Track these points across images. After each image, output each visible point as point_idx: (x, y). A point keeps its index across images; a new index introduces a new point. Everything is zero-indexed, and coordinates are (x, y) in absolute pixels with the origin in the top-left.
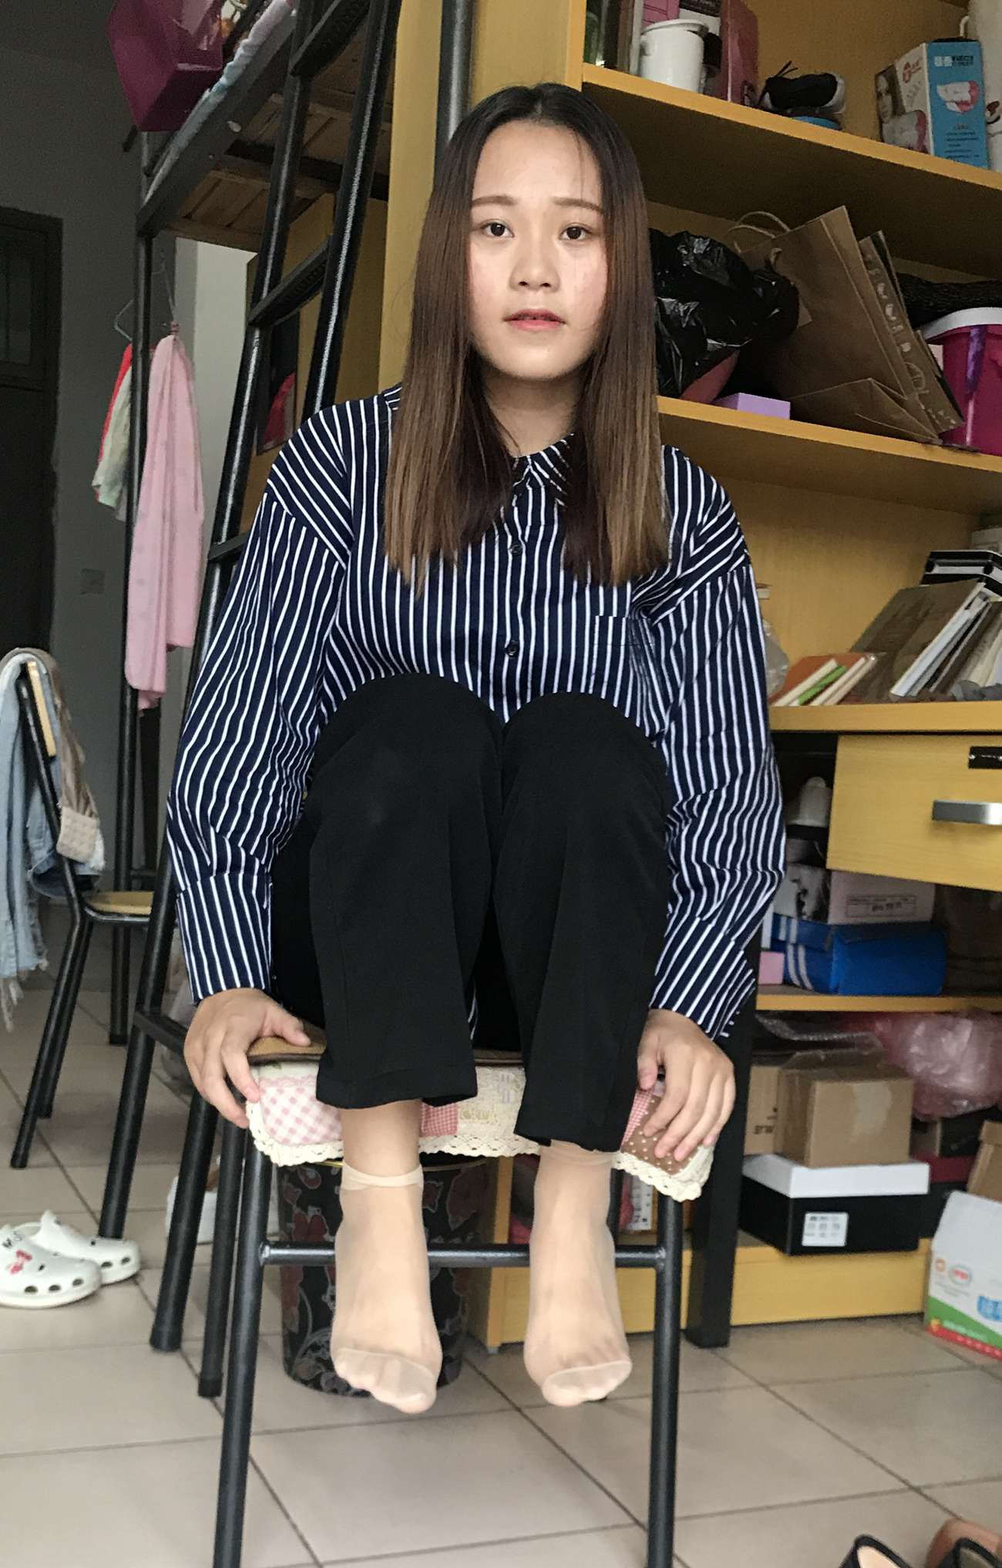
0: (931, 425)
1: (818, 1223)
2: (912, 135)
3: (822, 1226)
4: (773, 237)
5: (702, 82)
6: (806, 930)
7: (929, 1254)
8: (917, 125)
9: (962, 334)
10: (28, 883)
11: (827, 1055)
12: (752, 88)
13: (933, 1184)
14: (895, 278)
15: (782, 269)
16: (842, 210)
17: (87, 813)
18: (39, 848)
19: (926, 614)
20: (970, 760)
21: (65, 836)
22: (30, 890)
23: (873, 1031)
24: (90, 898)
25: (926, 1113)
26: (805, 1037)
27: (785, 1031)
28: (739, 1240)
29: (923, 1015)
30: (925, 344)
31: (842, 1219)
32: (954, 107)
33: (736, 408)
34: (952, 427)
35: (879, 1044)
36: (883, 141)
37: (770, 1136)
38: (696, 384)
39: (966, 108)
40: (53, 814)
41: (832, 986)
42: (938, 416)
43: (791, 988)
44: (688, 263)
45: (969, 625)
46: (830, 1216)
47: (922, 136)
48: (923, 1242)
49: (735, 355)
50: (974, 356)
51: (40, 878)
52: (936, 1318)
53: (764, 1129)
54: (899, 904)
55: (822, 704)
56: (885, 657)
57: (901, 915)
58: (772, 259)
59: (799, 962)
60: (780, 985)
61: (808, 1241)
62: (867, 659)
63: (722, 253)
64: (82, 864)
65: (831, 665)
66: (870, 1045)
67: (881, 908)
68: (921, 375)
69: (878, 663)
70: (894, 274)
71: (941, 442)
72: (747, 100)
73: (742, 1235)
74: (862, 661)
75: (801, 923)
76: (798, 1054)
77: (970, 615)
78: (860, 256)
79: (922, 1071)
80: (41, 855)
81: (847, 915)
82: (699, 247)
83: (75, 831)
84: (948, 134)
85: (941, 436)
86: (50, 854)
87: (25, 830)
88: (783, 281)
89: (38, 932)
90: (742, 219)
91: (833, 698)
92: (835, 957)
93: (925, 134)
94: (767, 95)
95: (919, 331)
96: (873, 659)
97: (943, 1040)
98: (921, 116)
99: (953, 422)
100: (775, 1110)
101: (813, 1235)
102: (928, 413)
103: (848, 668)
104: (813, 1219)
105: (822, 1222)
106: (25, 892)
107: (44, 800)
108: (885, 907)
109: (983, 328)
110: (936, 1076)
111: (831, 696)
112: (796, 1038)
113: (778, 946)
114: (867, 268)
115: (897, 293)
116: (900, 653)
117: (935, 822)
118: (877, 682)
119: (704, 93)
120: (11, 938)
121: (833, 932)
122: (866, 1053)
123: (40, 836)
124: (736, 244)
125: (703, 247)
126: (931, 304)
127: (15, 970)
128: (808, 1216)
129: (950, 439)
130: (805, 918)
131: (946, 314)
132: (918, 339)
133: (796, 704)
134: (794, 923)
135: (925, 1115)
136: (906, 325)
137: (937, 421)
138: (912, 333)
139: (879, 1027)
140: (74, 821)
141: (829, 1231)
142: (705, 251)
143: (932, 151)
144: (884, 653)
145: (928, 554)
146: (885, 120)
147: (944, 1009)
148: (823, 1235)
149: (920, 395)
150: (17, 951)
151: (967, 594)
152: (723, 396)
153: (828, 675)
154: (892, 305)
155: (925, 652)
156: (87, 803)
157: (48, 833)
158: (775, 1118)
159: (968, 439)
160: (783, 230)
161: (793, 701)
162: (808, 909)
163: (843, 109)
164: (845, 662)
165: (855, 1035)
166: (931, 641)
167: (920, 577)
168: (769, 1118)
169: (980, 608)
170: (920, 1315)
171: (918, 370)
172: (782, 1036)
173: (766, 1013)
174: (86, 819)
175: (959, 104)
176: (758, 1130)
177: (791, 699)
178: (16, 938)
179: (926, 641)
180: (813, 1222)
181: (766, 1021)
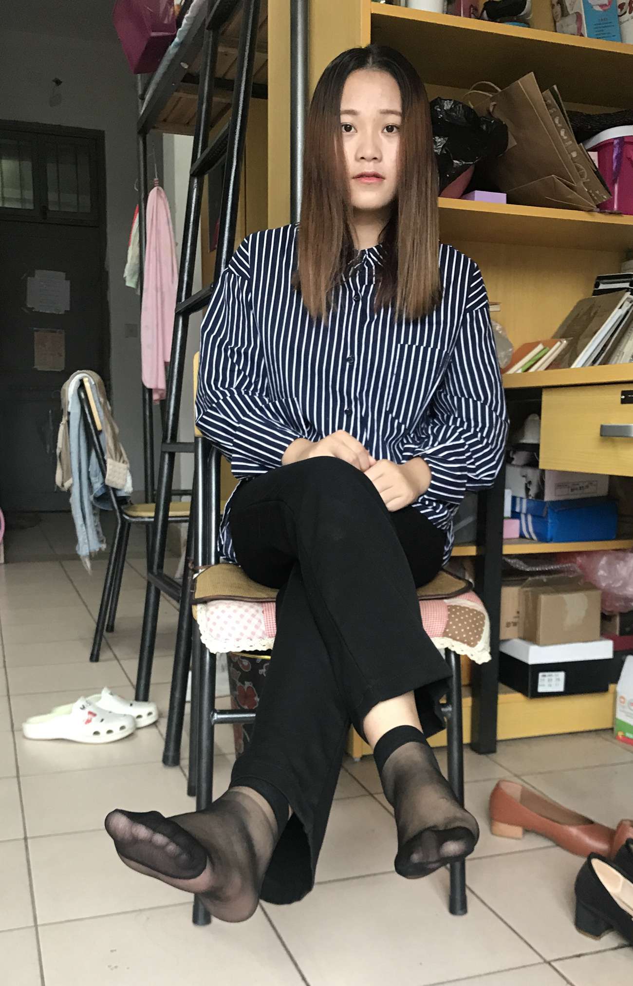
0: (592, 201)
1: (546, 679)
2: (574, 27)
3: (550, 680)
4: (491, 96)
5: (445, 7)
6: (532, 504)
7: (615, 693)
8: (577, 21)
9: (609, 144)
10: (91, 503)
11: (547, 579)
12: (476, 9)
13: (615, 652)
14: (566, 113)
15: (497, 115)
16: (531, 75)
17: (122, 461)
18: (96, 482)
19: (595, 314)
20: (622, 399)
21: (110, 475)
22: (94, 507)
23: (575, 563)
24: (128, 509)
25: (610, 610)
26: (534, 569)
27: (521, 566)
28: (500, 690)
29: (604, 552)
30: (585, 151)
31: (561, 675)
32: (598, 9)
33: (473, 199)
34: (604, 200)
35: (579, 570)
36: (556, 31)
37: (516, 628)
38: (448, 187)
39: (606, 8)
40: (102, 463)
41: (549, 537)
42: (596, 195)
43: (524, 540)
44: (441, 116)
45: (621, 319)
46: (554, 674)
47: (579, 29)
48: (611, 687)
49: (472, 168)
50: (617, 157)
51: (98, 499)
52: (621, 731)
53: (512, 624)
54: (587, 487)
55: (536, 370)
56: (572, 340)
57: (589, 492)
58: (491, 110)
59: (528, 524)
60: (517, 538)
61: (541, 689)
62: (561, 342)
63: (461, 108)
64: (120, 490)
65: (540, 347)
66: (574, 572)
67: (577, 489)
68: (585, 170)
69: (568, 345)
70: (565, 112)
71: (598, 210)
72: (472, 15)
73: (501, 686)
74: (559, 343)
75: (529, 501)
76: (530, 579)
77: (622, 312)
78: (544, 102)
79: (606, 586)
80: (97, 486)
81: (555, 496)
82: (447, 106)
83: (115, 472)
84: (595, 25)
85: (598, 206)
86: (101, 486)
87: (88, 473)
88: (498, 122)
89: (100, 530)
90: (473, 87)
91: (542, 366)
92: (550, 521)
93: (581, 26)
94: (485, 12)
95: (581, 144)
96: (565, 342)
97: (618, 566)
98: (578, 16)
99: (605, 197)
100: (518, 612)
101: (543, 685)
102: (590, 193)
103: (550, 348)
104: (544, 676)
105: (550, 678)
106: (91, 508)
107: (97, 456)
108: (579, 488)
109: (621, 139)
110: (614, 588)
111: (541, 365)
112: (528, 570)
113: (515, 515)
114: (548, 110)
115: (567, 123)
116: (581, 337)
117: (602, 437)
118: (568, 355)
119: (447, 13)
120: (85, 533)
121: (547, 505)
122: (571, 576)
123: (96, 476)
124: (470, 103)
125: (450, 106)
126: (589, 127)
127: (88, 551)
128: (541, 674)
129: (604, 208)
130: (530, 498)
131: (599, 132)
132: (582, 150)
133: (520, 371)
134: (525, 501)
135: (609, 612)
136: (573, 141)
137: (596, 198)
138: (577, 145)
139: (579, 560)
140: (114, 466)
141: (553, 683)
142: (451, 108)
143: (586, 35)
144: (572, 338)
145: (596, 277)
146: (557, 20)
147: (618, 547)
148: (550, 685)
149: (584, 183)
150: (88, 541)
151: (620, 299)
152: (466, 193)
153: (538, 354)
154: (563, 130)
155: (596, 335)
156: (121, 455)
157: (101, 474)
158: (518, 617)
159: (615, 207)
160: (497, 91)
161: (518, 370)
162: (532, 493)
163: (531, 15)
164: (548, 345)
165: (564, 566)
166: (599, 329)
167: (592, 292)
168: (515, 617)
169: (629, 307)
170: (612, 729)
171: (581, 167)
172: (520, 569)
173: (510, 556)
174: (121, 465)
175: (601, 6)
176: (508, 625)
177: (517, 368)
178: (87, 534)
179: (596, 329)
180: (543, 678)
181: (509, 561)
